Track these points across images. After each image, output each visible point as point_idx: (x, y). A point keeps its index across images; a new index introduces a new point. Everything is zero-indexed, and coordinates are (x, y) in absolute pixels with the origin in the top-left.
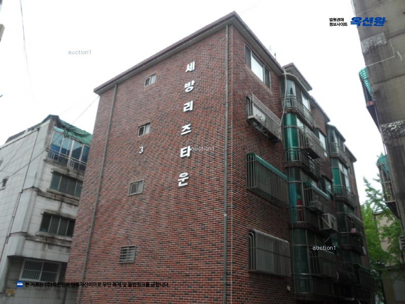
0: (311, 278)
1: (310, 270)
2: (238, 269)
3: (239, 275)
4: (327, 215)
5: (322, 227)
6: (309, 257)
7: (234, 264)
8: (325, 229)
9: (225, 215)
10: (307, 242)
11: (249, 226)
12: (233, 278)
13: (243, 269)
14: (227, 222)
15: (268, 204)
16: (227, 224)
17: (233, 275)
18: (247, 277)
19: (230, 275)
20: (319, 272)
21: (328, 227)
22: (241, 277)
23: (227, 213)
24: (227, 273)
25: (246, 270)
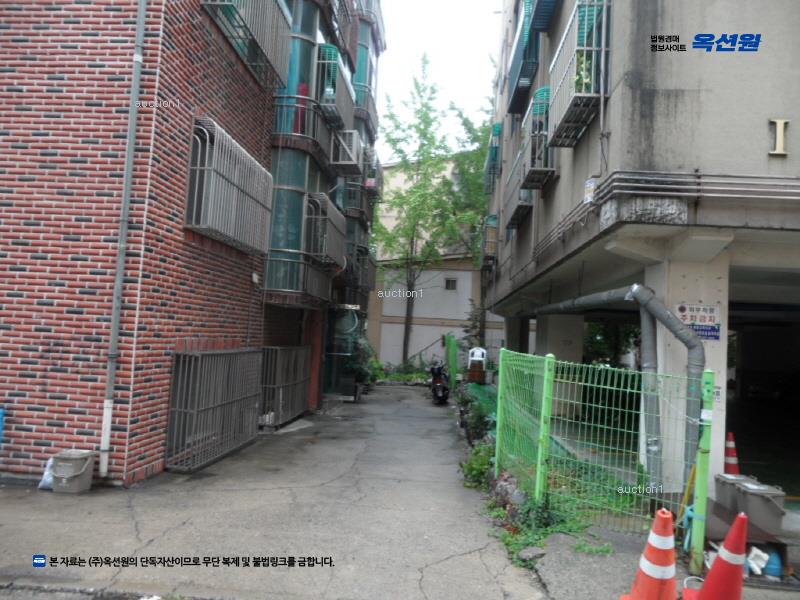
0: (302, 260)
1: (303, 244)
2: (160, 216)
3: (161, 231)
4: (351, 134)
5: (336, 158)
6: (305, 216)
7: (153, 202)
8: (341, 162)
9: (138, 58)
10: (306, 183)
11: (195, 112)
12: (147, 237)
13: (172, 220)
14: (142, 80)
15: (241, 70)
16: (142, 87)
17: (147, 231)
18: (180, 242)
19: (141, 229)
20: (316, 251)
21: (350, 159)
22: (167, 237)
23: (145, 55)
24: (130, 222)
25: (178, 223)
